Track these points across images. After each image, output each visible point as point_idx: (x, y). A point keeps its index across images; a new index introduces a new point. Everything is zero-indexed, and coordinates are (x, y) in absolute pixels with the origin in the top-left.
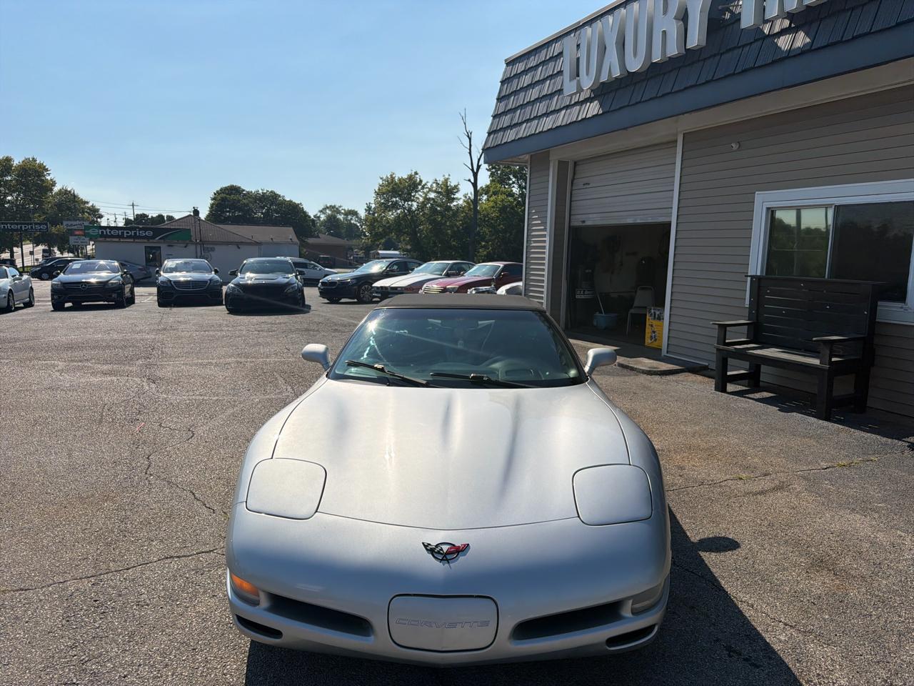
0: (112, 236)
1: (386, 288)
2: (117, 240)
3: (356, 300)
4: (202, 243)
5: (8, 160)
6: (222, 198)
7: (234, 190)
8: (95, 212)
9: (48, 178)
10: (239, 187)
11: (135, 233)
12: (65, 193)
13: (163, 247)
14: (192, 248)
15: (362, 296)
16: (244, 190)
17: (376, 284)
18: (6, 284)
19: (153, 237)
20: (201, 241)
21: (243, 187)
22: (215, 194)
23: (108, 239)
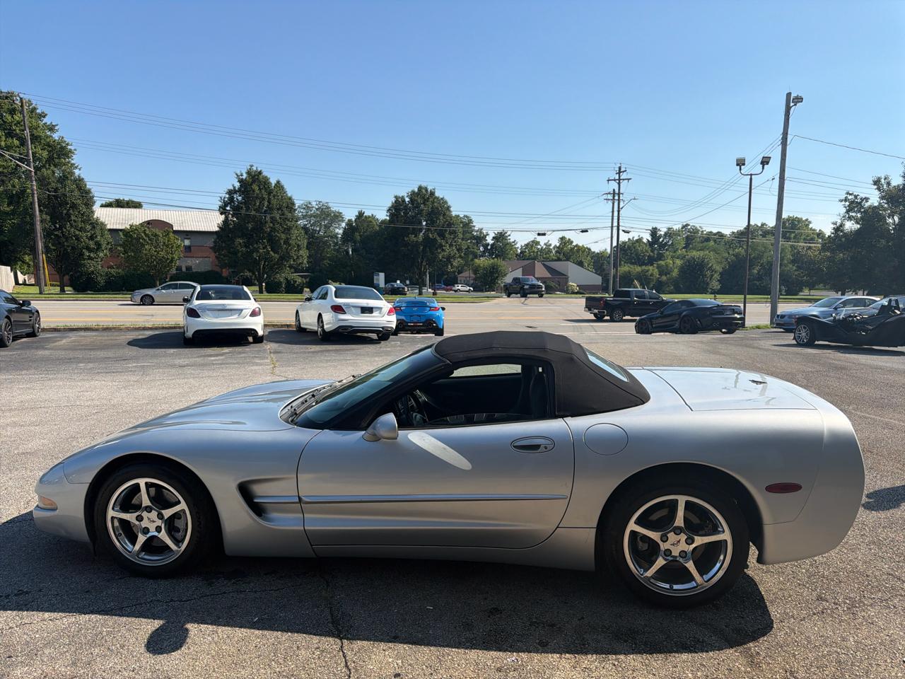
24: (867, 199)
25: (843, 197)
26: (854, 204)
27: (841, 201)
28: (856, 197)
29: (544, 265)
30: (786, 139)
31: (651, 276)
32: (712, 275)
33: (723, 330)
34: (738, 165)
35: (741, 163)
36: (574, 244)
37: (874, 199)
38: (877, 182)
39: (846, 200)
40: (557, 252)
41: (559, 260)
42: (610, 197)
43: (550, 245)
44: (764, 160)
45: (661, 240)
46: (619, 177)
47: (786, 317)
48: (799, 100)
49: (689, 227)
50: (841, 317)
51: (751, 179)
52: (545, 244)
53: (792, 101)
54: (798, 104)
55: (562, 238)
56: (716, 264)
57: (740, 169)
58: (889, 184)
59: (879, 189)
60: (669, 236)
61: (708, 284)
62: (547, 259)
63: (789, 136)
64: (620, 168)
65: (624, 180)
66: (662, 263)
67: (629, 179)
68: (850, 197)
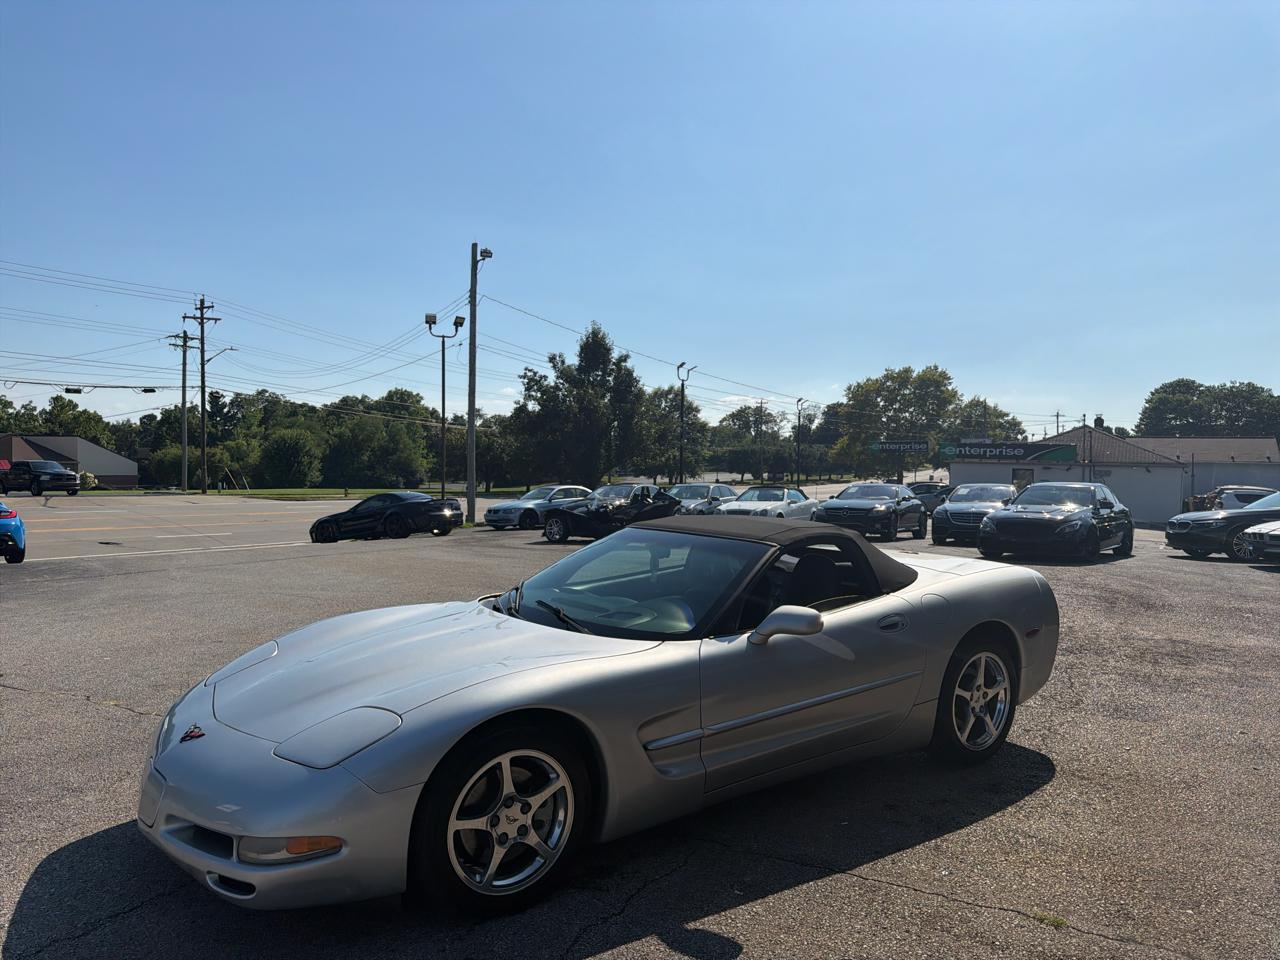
0: (972, 456)
1: (1261, 535)
2: (977, 460)
3: (1224, 555)
4: (1092, 464)
5: (908, 371)
6: (1160, 398)
7: (1185, 387)
8: (1015, 425)
9: (950, 388)
10: (1193, 382)
11: (1001, 452)
12: (976, 404)
13: (1037, 470)
14: (1078, 471)
15: (1235, 548)
16: (1202, 386)
17: (1249, 530)
18: (777, 508)
19: (1024, 457)
20: (1090, 461)
21: (1198, 381)
22: (1152, 394)
23: (966, 460)
24: (545, 377)
25: (522, 374)
26: (533, 382)
27: (520, 377)
28: (535, 374)
29: (26, 441)
30: (475, 298)
31: (219, 462)
32: (311, 463)
33: (435, 531)
34: (427, 322)
35: (431, 320)
36: (80, 409)
37: (552, 378)
38: (552, 359)
39: (524, 377)
40: (46, 421)
41: (52, 433)
42: (180, 342)
43: (35, 409)
44: (458, 320)
45: (226, 410)
46: (202, 314)
47: (501, 513)
48: (487, 254)
49: (267, 394)
50: (593, 508)
51: (443, 342)
52: (23, 407)
53: (479, 256)
54: (487, 259)
55: (57, 400)
56: (315, 446)
57: (430, 328)
58: (563, 362)
59: (554, 367)
60: (238, 406)
61: (305, 475)
62: (31, 432)
63: (477, 296)
64: (202, 302)
65: (209, 319)
66: (231, 443)
67: (216, 320)
68: (529, 374)
